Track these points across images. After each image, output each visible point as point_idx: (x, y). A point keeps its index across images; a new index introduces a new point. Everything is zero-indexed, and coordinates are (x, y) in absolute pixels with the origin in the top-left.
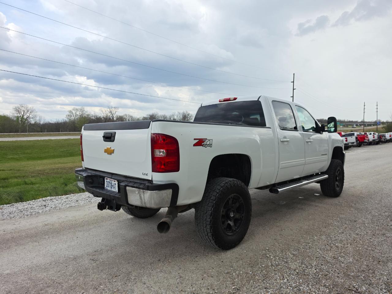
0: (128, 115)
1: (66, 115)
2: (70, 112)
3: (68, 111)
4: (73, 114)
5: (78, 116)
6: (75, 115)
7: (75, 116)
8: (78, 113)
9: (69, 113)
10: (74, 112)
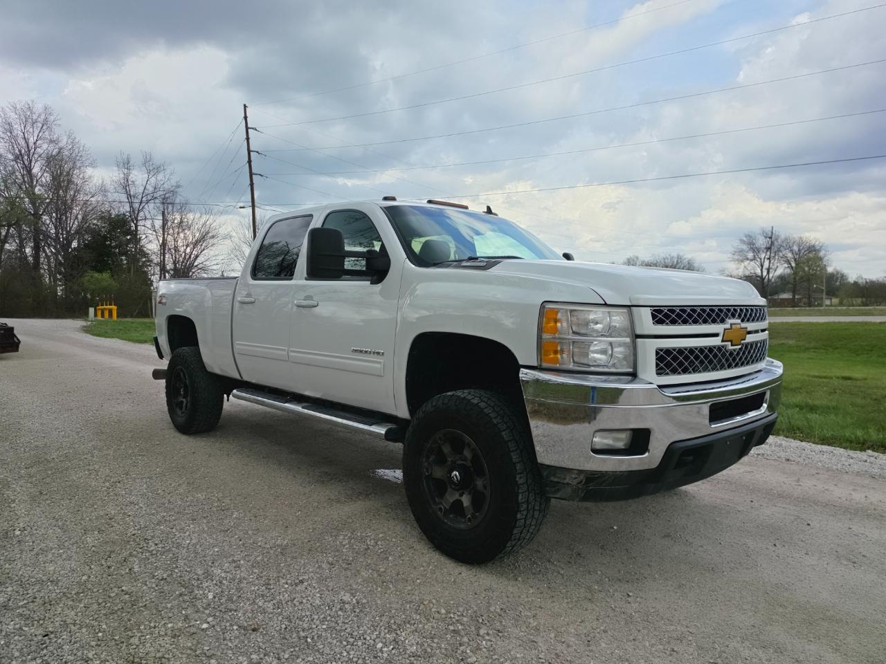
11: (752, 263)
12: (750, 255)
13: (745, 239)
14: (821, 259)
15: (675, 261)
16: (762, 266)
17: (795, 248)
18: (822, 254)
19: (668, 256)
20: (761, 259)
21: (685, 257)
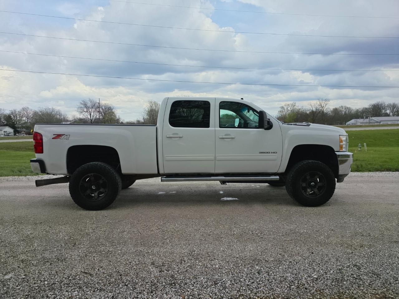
0: (345, 107)
1: (279, 112)
2: (282, 107)
3: (280, 107)
4: (284, 110)
5: (290, 112)
6: (286, 110)
7: (286, 112)
8: (289, 109)
9: (280, 109)
10: (285, 108)
11: (86, 113)
12: (85, 110)
13: (82, 102)
14: (113, 113)
15: (51, 110)
16: (91, 115)
17: (103, 108)
18: (113, 110)
19: (47, 108)
20: (90, 112)
21: (56, 109)
